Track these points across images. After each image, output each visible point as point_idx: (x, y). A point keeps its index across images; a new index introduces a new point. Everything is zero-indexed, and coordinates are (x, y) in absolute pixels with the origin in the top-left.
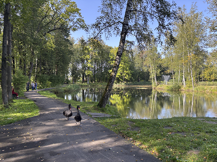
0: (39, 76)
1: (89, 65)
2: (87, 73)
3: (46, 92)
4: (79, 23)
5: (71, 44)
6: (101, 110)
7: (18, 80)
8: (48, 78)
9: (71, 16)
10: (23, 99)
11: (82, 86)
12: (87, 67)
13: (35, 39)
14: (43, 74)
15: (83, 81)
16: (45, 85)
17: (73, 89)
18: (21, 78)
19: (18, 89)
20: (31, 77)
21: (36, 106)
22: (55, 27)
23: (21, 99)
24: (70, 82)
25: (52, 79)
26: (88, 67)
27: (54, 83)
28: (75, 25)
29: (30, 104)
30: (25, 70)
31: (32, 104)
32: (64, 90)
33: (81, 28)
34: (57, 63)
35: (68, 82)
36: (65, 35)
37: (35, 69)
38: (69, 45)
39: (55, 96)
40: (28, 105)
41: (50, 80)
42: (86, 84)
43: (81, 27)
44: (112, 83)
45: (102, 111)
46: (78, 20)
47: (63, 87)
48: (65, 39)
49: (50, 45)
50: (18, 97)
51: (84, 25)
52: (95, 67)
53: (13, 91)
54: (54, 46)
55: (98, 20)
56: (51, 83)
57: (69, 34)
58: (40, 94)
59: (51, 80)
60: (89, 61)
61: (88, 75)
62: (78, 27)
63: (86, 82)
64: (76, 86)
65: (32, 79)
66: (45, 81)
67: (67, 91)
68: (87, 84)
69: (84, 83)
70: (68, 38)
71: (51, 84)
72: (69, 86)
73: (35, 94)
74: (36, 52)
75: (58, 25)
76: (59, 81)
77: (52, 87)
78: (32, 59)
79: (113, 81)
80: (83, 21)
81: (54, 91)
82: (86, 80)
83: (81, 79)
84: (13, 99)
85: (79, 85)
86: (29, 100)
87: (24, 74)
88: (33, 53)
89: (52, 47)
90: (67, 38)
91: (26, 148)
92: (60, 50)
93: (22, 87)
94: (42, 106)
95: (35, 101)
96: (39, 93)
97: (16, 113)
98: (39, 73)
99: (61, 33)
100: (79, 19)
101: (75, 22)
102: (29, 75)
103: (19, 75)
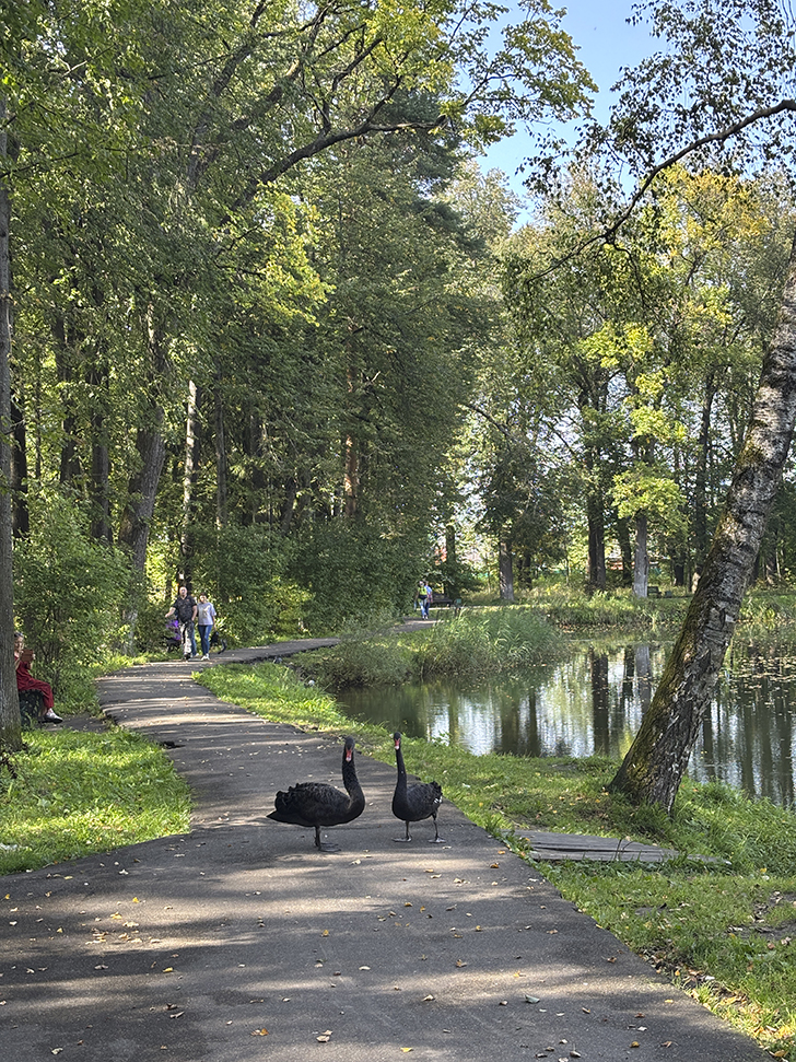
0: (208, 541)
1: (645, 420)
2: (624, 497)
3: (264, 674)
4: (527, 65)
5: (474, 248)
6: (633, 820)
7: (52, 582)
8: (280, 560)
9: (458, 17)
10: (90, 729)
11: (582, 622)
12: (624, 436)
13: (172, 248)
14: (245, 520)
15: (599, 576)
16: (258, 614)
17: (491, 647)
18: (75, 565)
19: (55, 649)
20: (150, 549)
21: (174, 776)
22: (327, 125)
23: (78, 725)
24: (473, 585)
25: (316, 567)
26: (635, 444)
27: (331, 601)
28: (495, 85)
29: (131, 768)
30: (101, 499)
31: (147, 765)
32: (416, 658)
33: (547, 109)
34: (354, 425)
35: (456, 585)
36: (423, 172)
37: (178, 474)
38: (451, 255)
39: (326, 705)
40: (125, 768)
41: (300, 572)
42: (617, 601)
43: (546, 95)
44: (722, 605)
45: (641, 831)
46: (516, 37)
47: (409, 635)
48: (420, 206)
49: (290, 280)
50: (52, 714)
51: (571, 80)
52: (705, 437)
53: (24, 666)
54: (319, 288)
55: (628, 87)
56: (306, 596)
57: (456, 152)
58: (214, 694)
59: (307, 570)
60: (650, 384)
61: (641, 517)
62: (523, 101)
63: (627, 579)
64: (515, 626)
65: (156, 562)
66: (260, 578)
67: (438, 670)
68: (632, 599)
69: (599, 595)
70: (448, 196)
71: (305, 606)
72: (458, 625)
73: (174, 690)
74: (180, 348)
75: (360, 91)
76: (377, 580)
77: (317, 632)
78: (150, 411)
79: (728, 591)
80: (561, 43)
81: (329, 669)
82: (627, 559)
83: (579, 554)
84: (26, 726)
85: (555, 612)
86: (130, 739)
87: (97, 531)
88: (160, 358)
89: (301, 301)
90: (434, 191)
91: (102, 973)
92: (379, 308)
93: (80, 634)
94: (217, 780)
95: (171, 745)
96: (203, 687)
97: (48, 818)
98: (208, 515)
99: (384, 159)
100: (527, 27)
101: (491, 58)
102: (135, 538)
103: (56, 539)
